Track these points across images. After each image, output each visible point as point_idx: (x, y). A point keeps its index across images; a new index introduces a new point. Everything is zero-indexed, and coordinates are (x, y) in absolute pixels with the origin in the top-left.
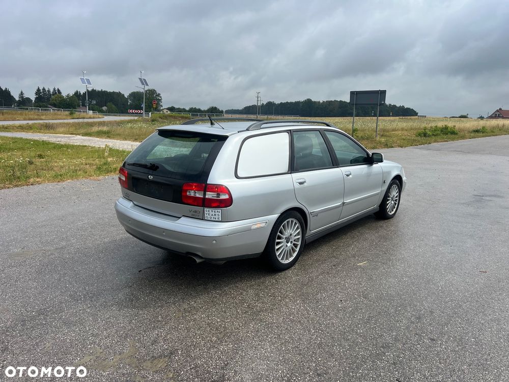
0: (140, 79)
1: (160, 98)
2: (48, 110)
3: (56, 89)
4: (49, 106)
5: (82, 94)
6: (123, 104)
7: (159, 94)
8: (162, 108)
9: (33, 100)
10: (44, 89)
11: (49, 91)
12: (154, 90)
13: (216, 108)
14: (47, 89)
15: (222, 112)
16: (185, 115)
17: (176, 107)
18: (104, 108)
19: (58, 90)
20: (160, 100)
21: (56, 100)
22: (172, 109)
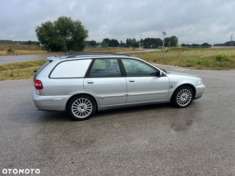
0: (163, 32)
1: (177, 40)
2: (129, 48)
3: (134, 39)
4: (130, 46)
5: (144, 40)
6: (161, 44)
7: (177, 38)
8: (178, 45)
9: (125, 43)
10: (129, 39)
11: (131, 40)
12: (175, 36)
13: (207, 43)
14: (130, 39)
15: (210, 45)
16: (184, 48)
17: (186, 44)
18: (151, 46)
19: (135, 39)
20: (177, 41)
21: (133, 44)
22: (183, 45)
